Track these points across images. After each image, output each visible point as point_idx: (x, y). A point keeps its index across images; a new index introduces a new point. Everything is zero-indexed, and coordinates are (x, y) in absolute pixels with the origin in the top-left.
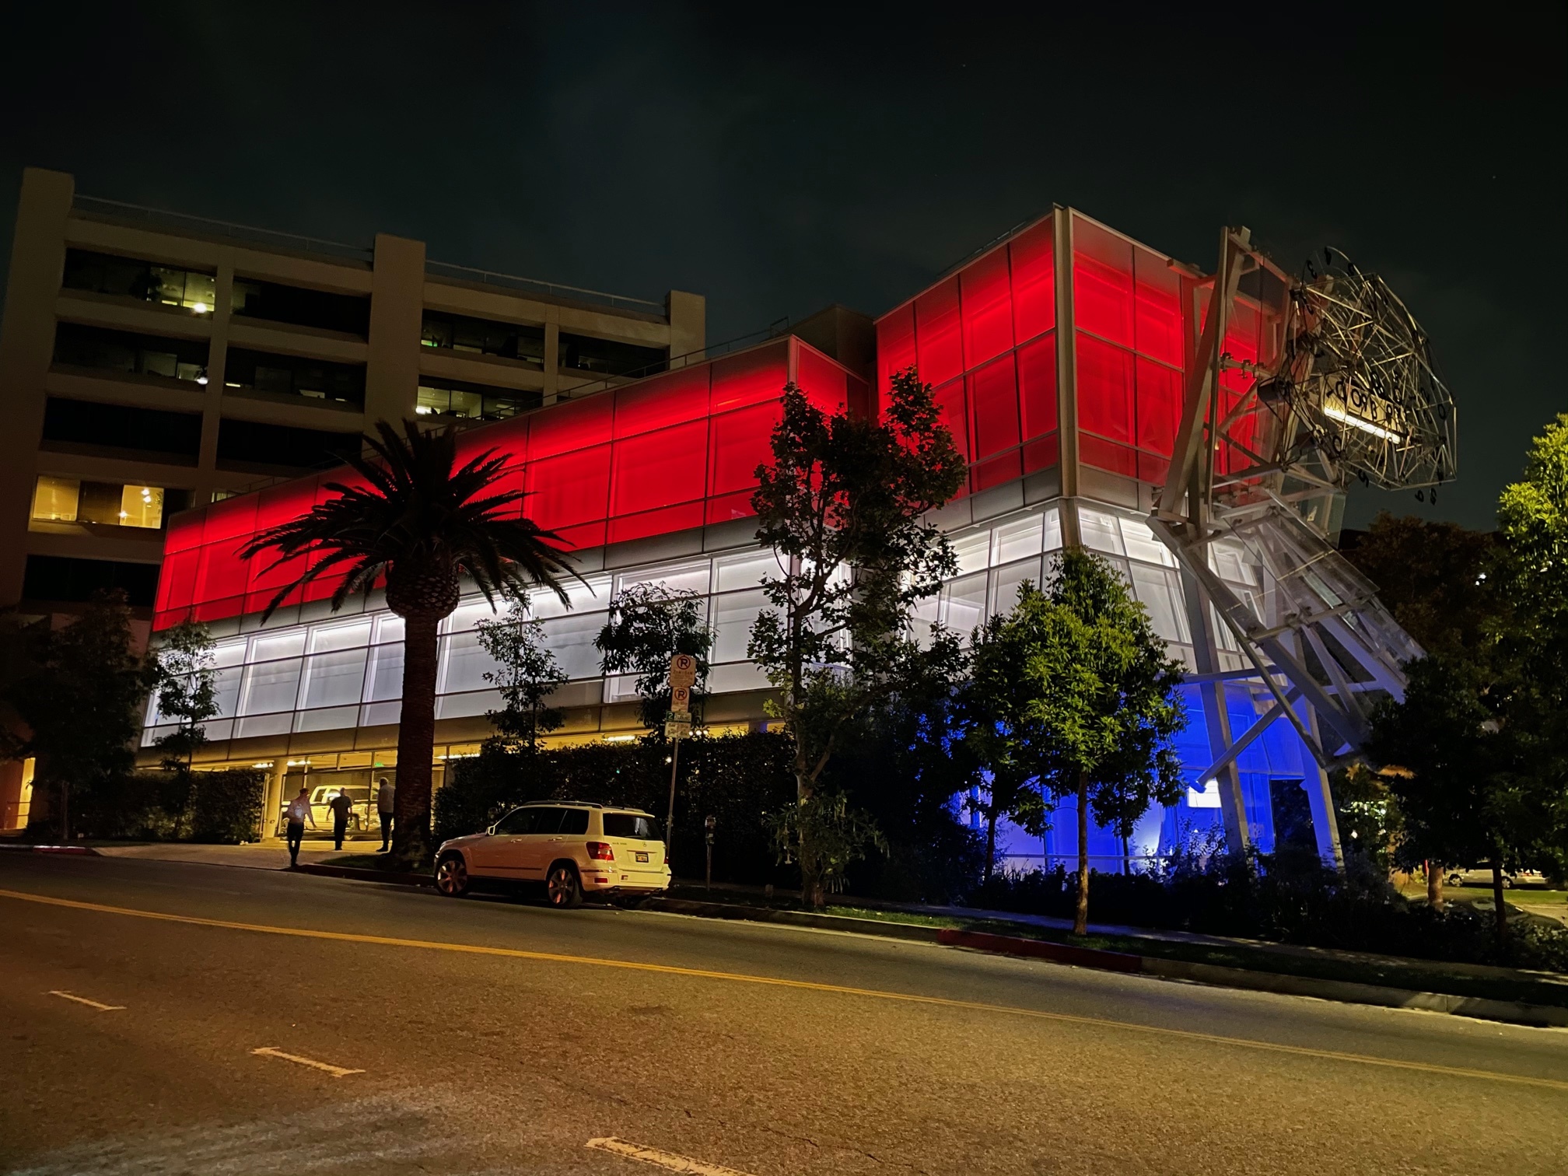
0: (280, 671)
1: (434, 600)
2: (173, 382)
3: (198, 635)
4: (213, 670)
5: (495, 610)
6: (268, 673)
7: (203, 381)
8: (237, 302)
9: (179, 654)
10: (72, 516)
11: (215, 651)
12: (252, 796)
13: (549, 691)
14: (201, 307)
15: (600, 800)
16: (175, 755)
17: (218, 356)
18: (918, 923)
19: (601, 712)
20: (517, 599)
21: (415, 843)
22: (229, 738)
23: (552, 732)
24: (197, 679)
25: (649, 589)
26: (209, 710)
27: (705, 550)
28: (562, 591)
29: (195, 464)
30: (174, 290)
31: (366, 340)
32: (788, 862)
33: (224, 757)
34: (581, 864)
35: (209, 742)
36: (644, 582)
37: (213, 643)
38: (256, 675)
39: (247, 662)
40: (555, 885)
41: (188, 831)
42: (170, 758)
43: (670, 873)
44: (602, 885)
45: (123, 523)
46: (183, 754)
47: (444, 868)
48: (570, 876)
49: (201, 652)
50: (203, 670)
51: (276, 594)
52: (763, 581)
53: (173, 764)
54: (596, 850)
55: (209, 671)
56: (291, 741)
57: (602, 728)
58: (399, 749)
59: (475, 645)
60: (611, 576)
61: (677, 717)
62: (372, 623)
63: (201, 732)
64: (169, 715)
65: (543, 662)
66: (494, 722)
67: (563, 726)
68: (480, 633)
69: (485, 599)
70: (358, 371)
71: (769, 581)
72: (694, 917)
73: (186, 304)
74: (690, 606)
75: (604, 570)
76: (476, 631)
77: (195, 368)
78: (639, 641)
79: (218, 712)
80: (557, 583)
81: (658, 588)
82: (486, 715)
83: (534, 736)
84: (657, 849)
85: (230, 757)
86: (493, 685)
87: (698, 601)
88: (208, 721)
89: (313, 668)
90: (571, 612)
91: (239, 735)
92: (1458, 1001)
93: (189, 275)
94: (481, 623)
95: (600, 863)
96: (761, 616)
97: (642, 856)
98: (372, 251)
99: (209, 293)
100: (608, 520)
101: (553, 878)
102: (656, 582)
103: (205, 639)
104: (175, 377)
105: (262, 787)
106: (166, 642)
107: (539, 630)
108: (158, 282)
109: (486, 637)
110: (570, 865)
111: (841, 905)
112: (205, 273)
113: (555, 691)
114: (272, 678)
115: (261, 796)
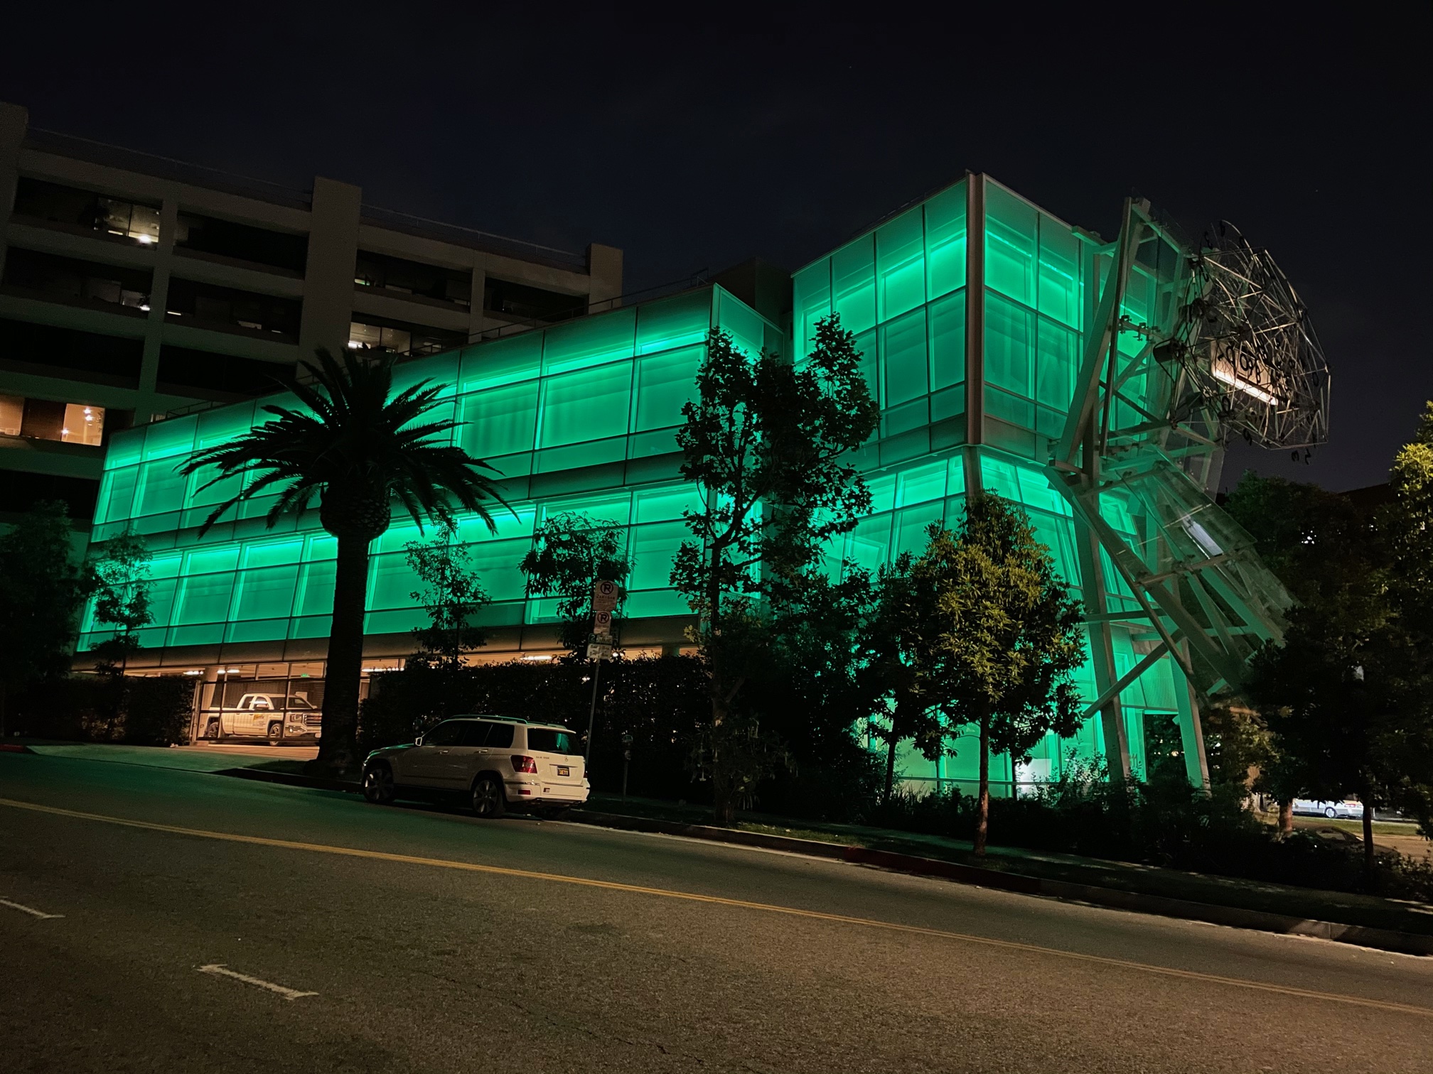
0: (212, 584)
1: (366, 521)
2: (117, 308)
3: (135, 547)
4: (149, 581)
5: (423, 533)
6: (202, 586)
7: (145, 308)
8: (180, 234)
9: (116, 565)
10: (16, 431)
11: (149, 563)
12: (183, 701)
13: (473, 611)
14: (145, 239)
15: (522, 715)
16: (110, 660)
17: (160, 286)
18: (825, 840)
19: (524, 633)
20: (445, 524)
21: (342, 751)
22: (162, 646)
23: (475, 650)
24: (133, 589)
25: (572, 518)
26: (143, 619)
27: (626, 483)
28: (489, 517)
29: (136, 387)
30: (120, 221)
31: (303, 277)
32: (703, 779)
33: (157, 664)
34: (505, 776)
35: (143, 649)
36: (567, 511)
37: (149, 556)
38: (190, 587)
39: (182, 575)
40: (479, 795)
41: (120, 733)
42: (105, 662)
43: (589, 786)
44: (525, 796)
45: (64, 440)
46: (117, 660)
47: (372, 776)
48: (494, 787)
49: (137, 564)
50: (139, 581)
51: (211, 511)
52: (685, 513)
53: (107, 668)
54: (520, 763)
55: (145, 582)
56: (222, 651)
57: (523, 648)
58: (329, 661)
59: (402, 565)
60: (535, 505)
61: (599, 639)
62: (304, 541)
63: (136, 639)
64: (105, 621)
65: (468, 584)
66: (419, 639)
67: (485, 644)
68: (409, 554)
69: (413, 522)
70: (295, 305)
71: (691, 513)
72: (611, 829)
73: (131, 235)
74: (612, 535)
75: (529, 499)
76: (404, 552)
77: (138, 295)
78: (562, 566)
79: (152, 621)
80: (484, 510)
81: (580, 517)
82: (412, 632)
83: (457, 653)
84: (577, 763)
85: (163, 664)
86: (420, 604)
87: (619, 531)
88: (143, 629)
89: (245, 582)
90: (496, 537)
91: (172, 644)
92: (1342, 928)
93: (135, 207)
94: (410, 545)
95: (523, 776)
96: (684, 546)
97: (563, 770)
98: (312, 193)
99: (154, 225)
100: (534, 451)
101: (478, 788)
102: (579, 512)
103: (142, 551)
104: (119, 304)
105: (193, 693)
106: (105, 552)
107: (465, 553)
108: (107, 213)
109: (414, 558)
110: (496, 777)
111: (751, 821)
112: (149, 207)
113: (479, 611)
114: (206, 591)
115: (192, 702)
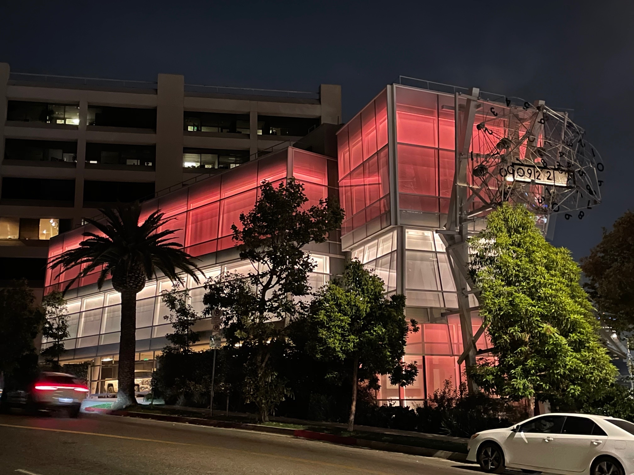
0: (95, 315)
1: (131, 284)
2: (62, 163)
3: (58, 298)
4: (67, 315)
6: (90, 316)
10: (17, 237)
11: (66, 306)
13: (193, 324)
16: (52, 357)
17: (82, 148)
22: (74, 348)
24: (59, 320)
29: (73, 206)
31: (155, 132)
33: (72, 358)
35: (66, 350)
37: (66, 302)
38: (86, 317)
39: (82, 311)
42: (49, 358)
46: (55, 356)
49: (61, 307)
50: (62, 315)
53: (52, 361)
55: (65, 316)
56: (98, 350)
60: (220, 267)
61: (215, 338)
63: (62, 345)
64: (49, 338)
66: (169, 340)
67: (199, 341)
75: (216, 264)
77: (72, 155)
79: (68, 336)
81: (234, 273)
82: (165, 336)
83: (188, 346)
85: (75, 357)
86: (168, 322)
88: (65, 340)
89: (108, 313)
90: (200, 285)
91: (79, 346)
92: (450, 453)
93: (67, 107)
98: (157, 83)
99: (77, 114)
100: (218, 239)
103: (62, 300)
104: (62, 161)
105: (87, 372)
108: (52, 111)
109: (165, 298)
113: (195, 324)
114: (92, 318)
115: (87, 376)
